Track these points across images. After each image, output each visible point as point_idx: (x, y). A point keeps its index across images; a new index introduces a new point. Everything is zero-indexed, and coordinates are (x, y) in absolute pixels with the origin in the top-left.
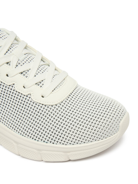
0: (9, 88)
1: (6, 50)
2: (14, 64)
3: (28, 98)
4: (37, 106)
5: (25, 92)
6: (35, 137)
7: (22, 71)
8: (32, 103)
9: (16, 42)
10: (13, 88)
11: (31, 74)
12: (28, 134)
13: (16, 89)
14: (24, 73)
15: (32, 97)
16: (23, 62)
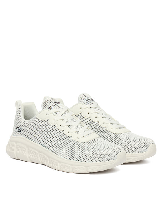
0: (61, 132)
1: (62, 114)
2: (65, 121)
3: (70, 138)
4: (73, 142)
5: (69, 135)
6: (80, 160)
7: (69, 125)
8: (72, 141)
9: (67, 111)
10: (63, 133)
11: (73, 127)
12: (74, 158)
13: (65, 133)
14: (70, 126)
15: (72, 138)
16: (70, 121)
